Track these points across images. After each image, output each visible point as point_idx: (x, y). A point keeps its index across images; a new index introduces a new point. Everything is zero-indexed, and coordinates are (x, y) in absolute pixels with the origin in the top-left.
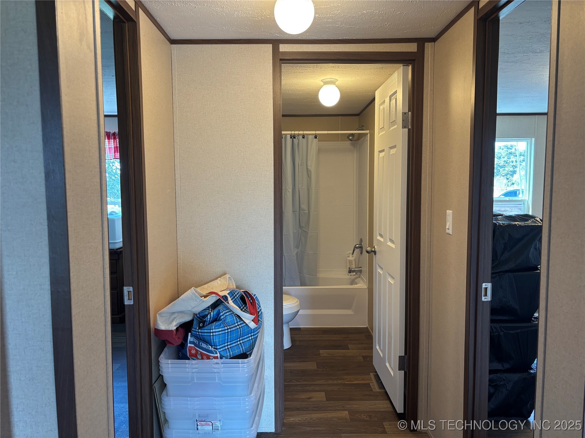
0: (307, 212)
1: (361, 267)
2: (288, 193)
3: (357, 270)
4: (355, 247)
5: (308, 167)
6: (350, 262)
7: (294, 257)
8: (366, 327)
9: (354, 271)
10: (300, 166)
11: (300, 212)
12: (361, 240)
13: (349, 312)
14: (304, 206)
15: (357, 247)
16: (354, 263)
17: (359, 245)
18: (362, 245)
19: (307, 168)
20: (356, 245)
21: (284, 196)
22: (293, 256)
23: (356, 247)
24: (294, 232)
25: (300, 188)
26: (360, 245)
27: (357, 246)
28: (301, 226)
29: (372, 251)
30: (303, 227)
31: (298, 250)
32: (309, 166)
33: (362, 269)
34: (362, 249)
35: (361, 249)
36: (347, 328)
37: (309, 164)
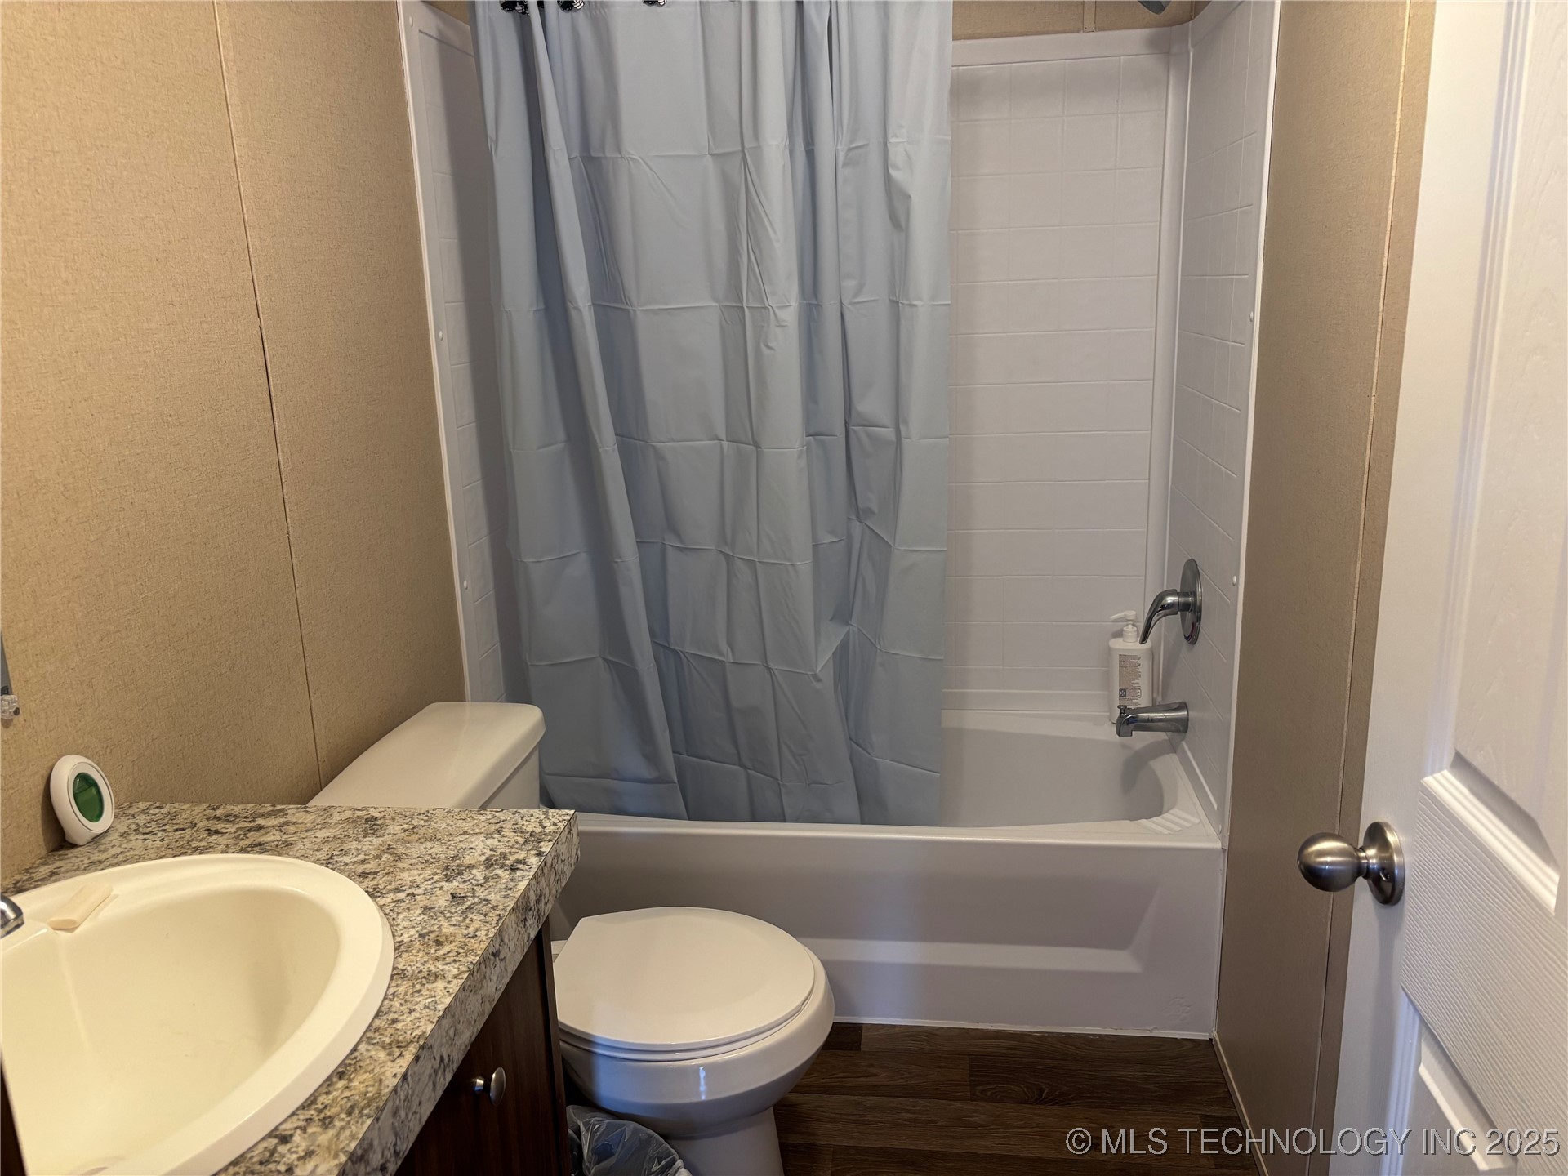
0: (888, 433)
1: (1182, 706)
2: (778, 330)
3: (1161, 720)
4: (1159, 607)
5: (891, 171)
6: (1127, 663)
7: (819, 680)
8: (1204, 1036)
9: (1147, 726)
10: (845, 165)
11: (852, 434)
12: (1192, 573)
13: (1120, 961)
14: (872, 404)
15: (1171, 605)
16: (1144, 668)
17: (1178, 595)
18: (1194, 594)
19: (888, 178)
20: (1161, 597)
21: (758, 351)
22: (815, 676)
23: (1163, 607)
24: (816, 546)
25: (846, 302)
26: (1186, 595)
27: (1170, 599)
28: (861, 505)
29: (1361, 871)
30: (869, 512)
31: (846, 629)
32: (897, 168)
33: (1193, 714)
34: (1199, 619)
35: (1189, 615)
36: (1102, 1038)
37: (897, 155)
